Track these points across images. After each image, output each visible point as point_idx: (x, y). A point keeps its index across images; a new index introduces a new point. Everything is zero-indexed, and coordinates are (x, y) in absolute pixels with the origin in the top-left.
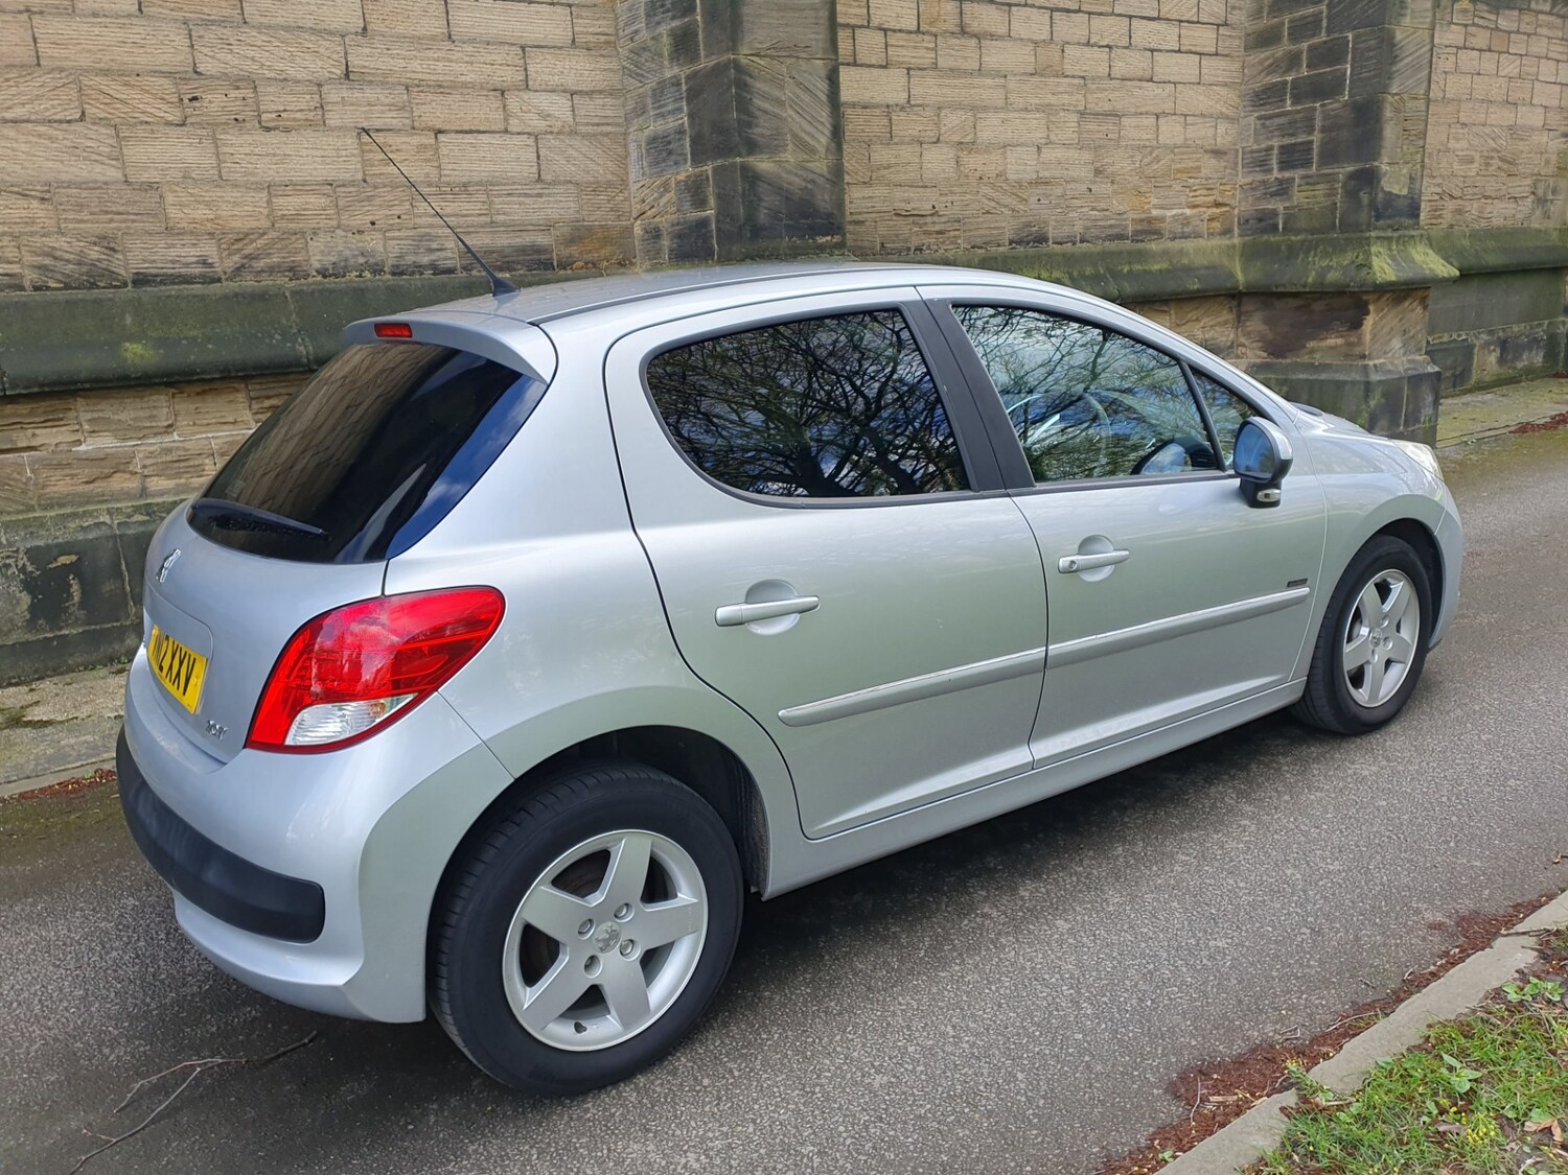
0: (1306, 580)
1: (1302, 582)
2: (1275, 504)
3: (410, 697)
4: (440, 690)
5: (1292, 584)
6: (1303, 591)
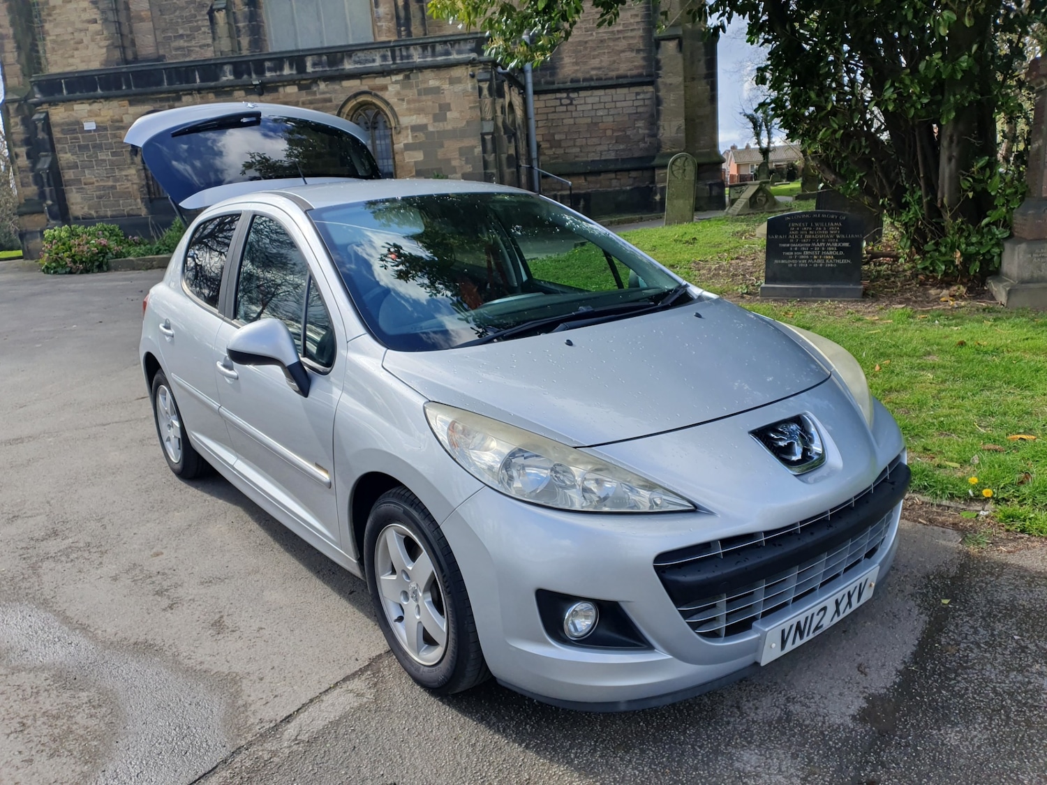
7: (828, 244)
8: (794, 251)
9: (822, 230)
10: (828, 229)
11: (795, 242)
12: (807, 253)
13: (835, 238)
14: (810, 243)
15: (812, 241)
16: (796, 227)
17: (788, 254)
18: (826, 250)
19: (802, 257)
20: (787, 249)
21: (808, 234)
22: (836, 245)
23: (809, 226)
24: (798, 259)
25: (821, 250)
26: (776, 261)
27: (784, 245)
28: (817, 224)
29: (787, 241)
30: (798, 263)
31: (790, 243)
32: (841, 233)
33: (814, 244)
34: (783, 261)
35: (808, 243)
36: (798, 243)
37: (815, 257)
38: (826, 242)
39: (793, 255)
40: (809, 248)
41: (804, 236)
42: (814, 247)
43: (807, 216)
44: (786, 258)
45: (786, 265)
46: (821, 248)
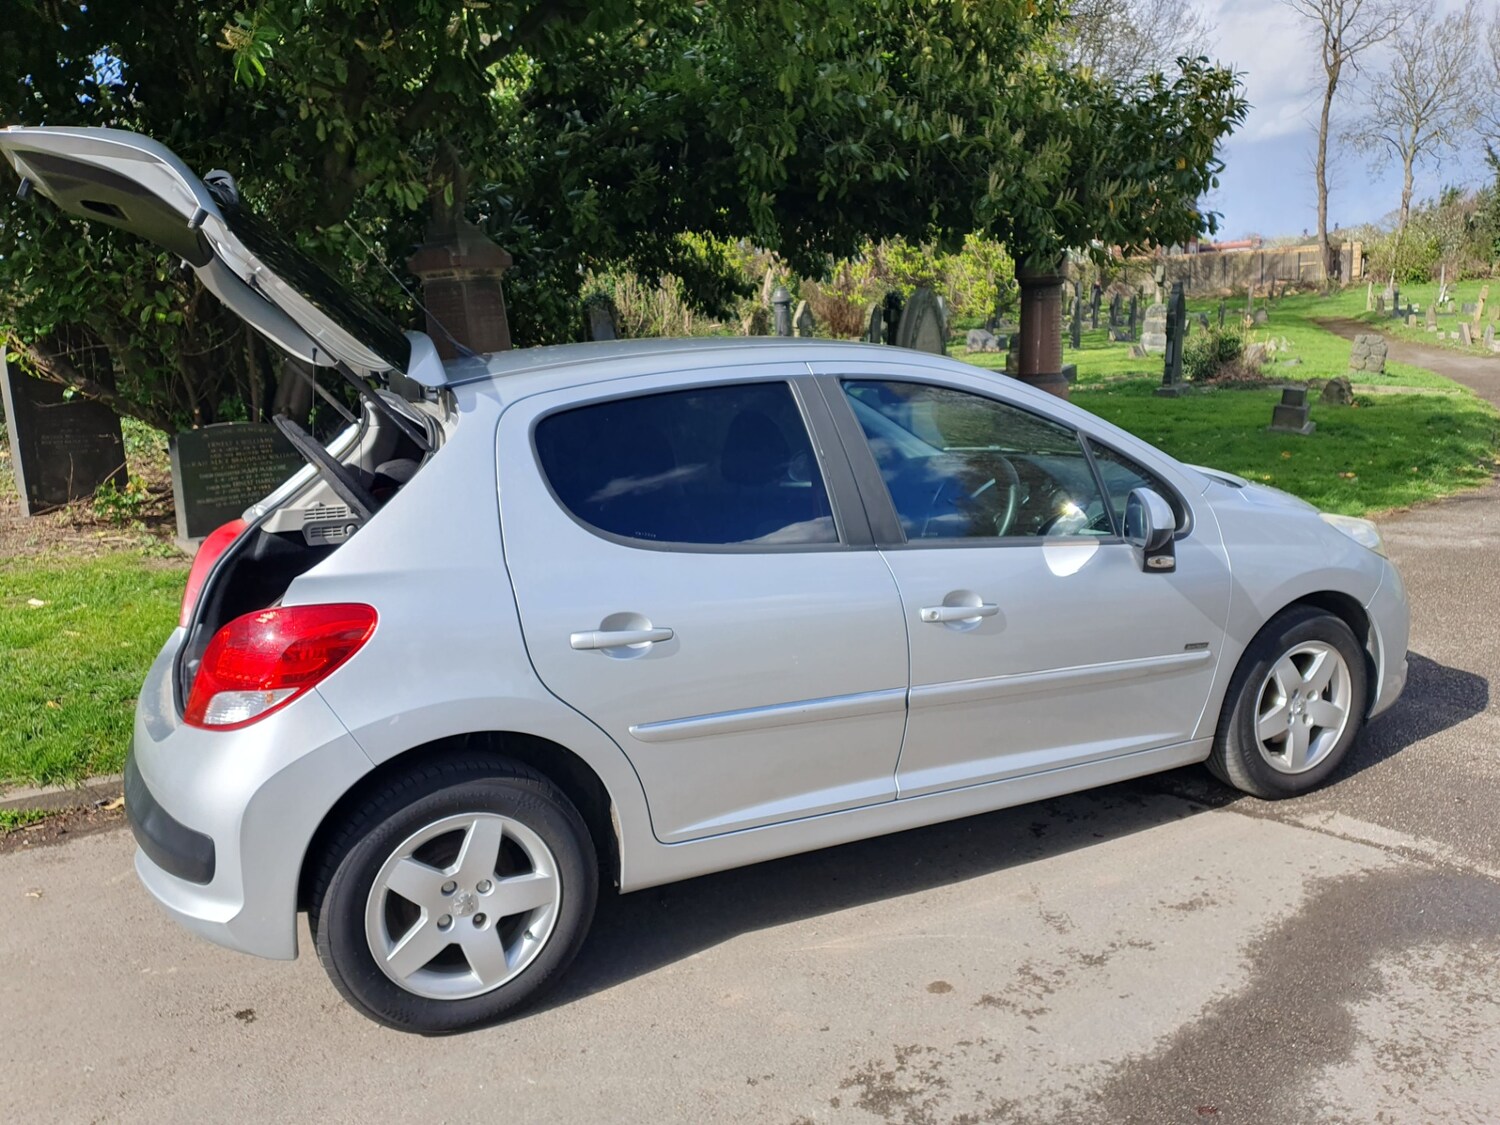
0: (1207, 644)
1: (1204, 645)
2: (1171, 569)
3: (293, 691)
4: (317, 686)
5: (1189, 647)
6: (1204, 654)
7: (262, 469)
8: (220, 484)
9: (251, 450)
10: (258, 449)
11: (219, 471)
12: (237, 484)
13: (268, 459)
14: (239, 469)
15: (242, 465)
16: (217, 448)
17: (213, 488)
18: (260, 478)
19: (232, 491)
20: (211, 482)
21: (235, 456)
22: (270, 469)
23: (234, 445)
24: (227, 494)
25: (253, 478)
26: (199, 502)
27: (206, 476)
28: (243, 442)
29: (209, 469)
30: (228, 501)
31: (213, 472)
32: (275, 452)
33: (244, 471)
34: (208, 501)
35: (236, 469)
36: (223, 471)
37: (249, 489)
38: (258, 467)
39: (221, 490)
40: (239, 476)
41: (230, 458)
42: (244, 475)
43: (230, 431)
44: (212, 494)
45: (212, 504)
46: (253, 474)
